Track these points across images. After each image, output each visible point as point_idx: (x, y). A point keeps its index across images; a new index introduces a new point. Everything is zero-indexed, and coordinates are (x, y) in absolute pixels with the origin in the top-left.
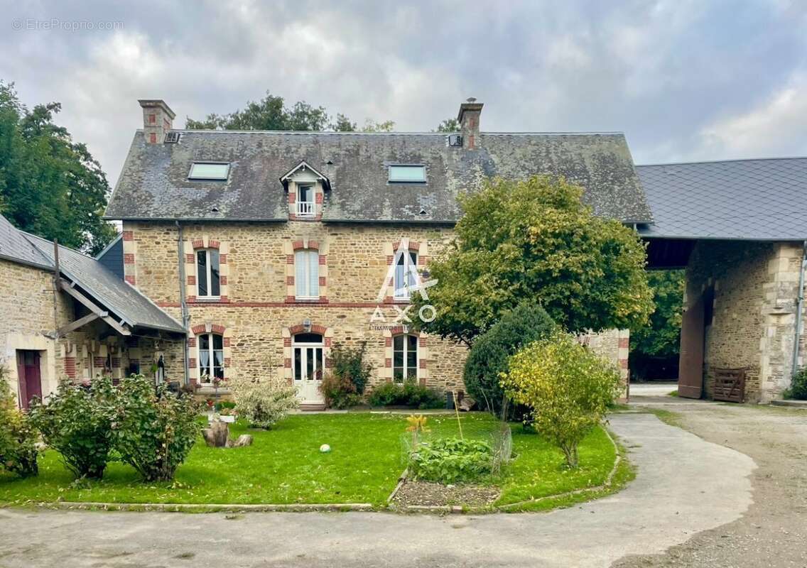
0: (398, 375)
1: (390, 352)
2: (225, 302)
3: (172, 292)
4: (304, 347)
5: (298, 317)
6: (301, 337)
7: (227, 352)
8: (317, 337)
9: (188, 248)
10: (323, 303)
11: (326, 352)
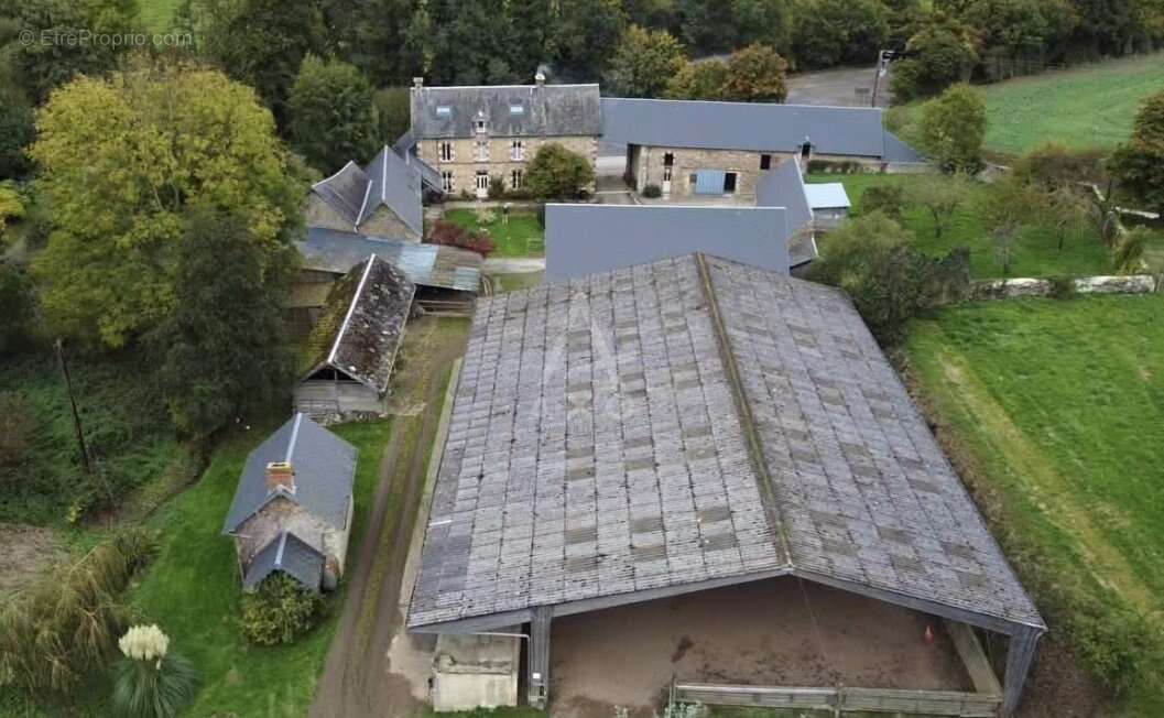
0: (514, 186)
1: (511, 179)
2: (452, 163)
3: (434, 160)
4: (480, 177)
5: (479, 167)
6: (479, 173)
7: (452, 180)
8: (485, 173)
9: (440, 145)
10: (487, 162)
11: (489, 180)
